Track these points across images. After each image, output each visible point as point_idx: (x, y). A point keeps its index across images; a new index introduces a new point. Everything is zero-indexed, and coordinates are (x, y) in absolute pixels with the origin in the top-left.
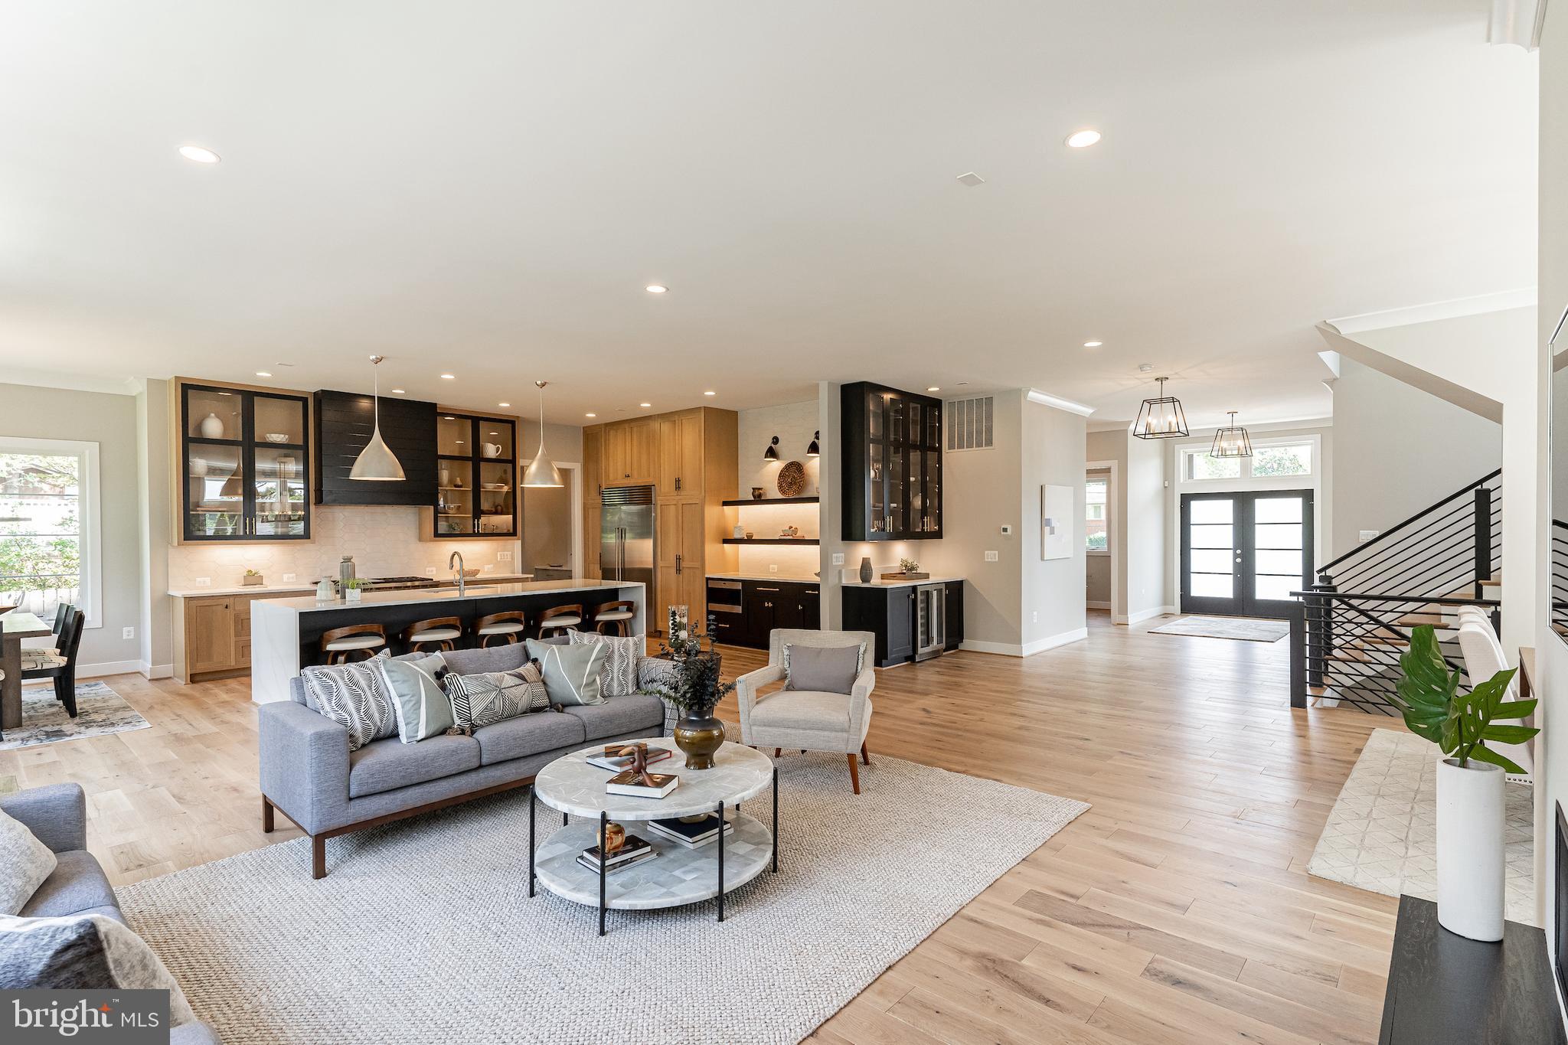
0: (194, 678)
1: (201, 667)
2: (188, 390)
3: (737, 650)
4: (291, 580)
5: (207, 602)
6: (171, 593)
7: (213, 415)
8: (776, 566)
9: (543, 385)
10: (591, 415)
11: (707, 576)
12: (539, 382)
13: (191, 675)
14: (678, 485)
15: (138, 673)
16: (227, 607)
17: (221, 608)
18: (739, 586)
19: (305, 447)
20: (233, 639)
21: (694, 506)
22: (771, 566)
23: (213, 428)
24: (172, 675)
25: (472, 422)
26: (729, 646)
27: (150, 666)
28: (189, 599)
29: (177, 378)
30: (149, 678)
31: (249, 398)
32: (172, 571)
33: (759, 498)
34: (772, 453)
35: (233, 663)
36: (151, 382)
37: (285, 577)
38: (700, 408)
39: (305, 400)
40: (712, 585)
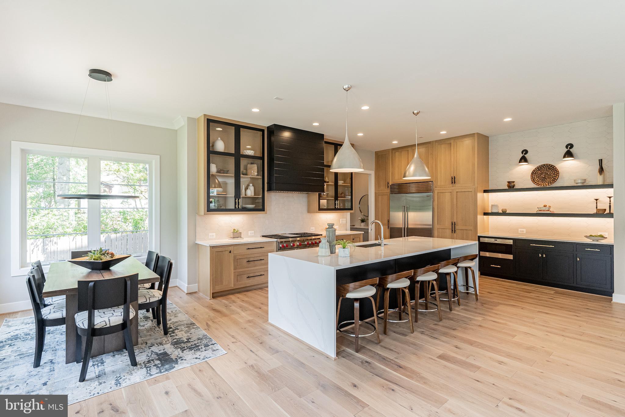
0: (215, 295)
1: (218, 288)
2: (211, 122)
3: (508, 282)
4: (252, 235)
5: (220, 249)
6: (197, 242)
7: (219, 138)
8: (524, 230)
9: (418, 113)
10: (395, 142)
11: (479, 235)
12: (415, 112)
13: (212, 293)
14: (453, 180)
15: (176, 286)
16: (230, 252)
17: (227, 252)
18: (511, 242)
19: (262, 158)
20: (233, 271)
21: (467, 192)
22: (520, 230)
23: (220, 146)
24: (197, 290)
25: (335, 146)
26: (503, 280)
27: (187, 285)
28: (212, 247)
29: (205, 115)
30: (186, 292)
31: (238, 128)
32: (198, 229)
33: (511, 187)
34: (524, 159)
35: (233, 286)
36: (189, 118)
37: (249, 232)
38: (474, 134)
39: (263, 131)
40: (482, 240)
